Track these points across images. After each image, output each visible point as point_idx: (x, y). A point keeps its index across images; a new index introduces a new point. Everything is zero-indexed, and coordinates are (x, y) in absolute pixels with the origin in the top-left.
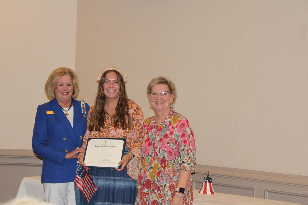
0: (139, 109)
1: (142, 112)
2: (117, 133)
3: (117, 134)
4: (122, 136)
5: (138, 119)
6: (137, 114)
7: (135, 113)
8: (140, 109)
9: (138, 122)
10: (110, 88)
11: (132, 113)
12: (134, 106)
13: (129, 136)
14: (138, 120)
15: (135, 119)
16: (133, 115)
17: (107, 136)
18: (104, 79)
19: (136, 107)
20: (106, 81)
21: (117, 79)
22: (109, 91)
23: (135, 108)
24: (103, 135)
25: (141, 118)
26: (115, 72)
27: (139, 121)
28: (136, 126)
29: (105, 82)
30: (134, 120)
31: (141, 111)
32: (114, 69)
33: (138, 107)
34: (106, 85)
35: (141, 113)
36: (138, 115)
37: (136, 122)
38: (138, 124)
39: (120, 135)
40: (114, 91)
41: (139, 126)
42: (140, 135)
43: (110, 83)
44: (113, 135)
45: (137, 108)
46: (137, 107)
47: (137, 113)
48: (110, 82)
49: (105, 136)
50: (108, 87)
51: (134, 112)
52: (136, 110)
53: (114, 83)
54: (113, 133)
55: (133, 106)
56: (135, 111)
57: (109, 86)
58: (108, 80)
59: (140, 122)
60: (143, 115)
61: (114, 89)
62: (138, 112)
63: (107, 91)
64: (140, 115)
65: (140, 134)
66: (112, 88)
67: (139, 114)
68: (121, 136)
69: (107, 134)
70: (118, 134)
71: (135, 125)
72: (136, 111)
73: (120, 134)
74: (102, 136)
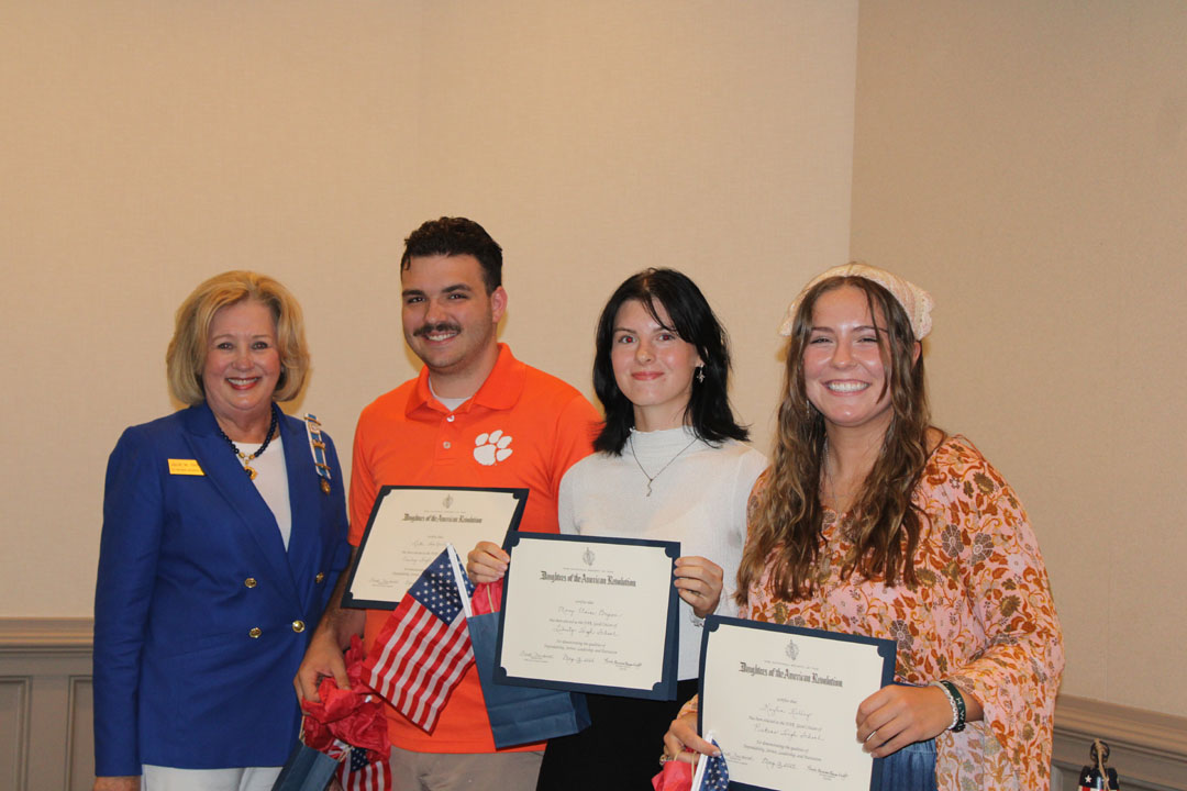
0: (995, 483)
1: (1013, 503)
2: (863, 602)
3: (860, 609)
4: (887, 622)
5: (988, 537)
6: (983, 507)
7: (971, 502)
8: (1002, 484)
9: (988, 553)
10: (837, 368)
11: (953, 504)
12: (966, 466)
13: (928, 626)
14: (986, 541)
15: (972, 536)
16: (961, 515)
17: (817, 616)
18: (804, 329)
19: (974, 471)
20: (816, 334)
21: (872, 325)
22: (833, 386)
23: (969, 477)
24: (797, 611)
25: (1006, 530)
26: (859, 286)
27: (992, 545)
28: (980, 573)
29: (812, 339)
30: (967, 541)
31: (1006, 493)
32: (856, 271)
33: (987, 475)
34: (816, 358)
35: (1004, 504)
36: (985, 512)
37: (977, 549)
38: (987, 562)
39: (874, 615)
40: (859, 386)
41: (998, 573)
42: (1011, 618)
43: (834, 344)
44: (842, 611)
45: (980, 478)
46: (981, 471)
47: (980, 502)
48: (838, 341)
49: (806, 616)
50: (824, 366)
51: (965, 498)
52: (974, 486)
53: (855, 343)
54: (843, 604)
55: (961, 468)
56: (968, 490)
57: (829, 359)
58: (826, 329)
59: (998, 549)
60: (1016, 513)
61: (860, 373)
62: (985, 498)
63: (827, 384)
64: (999, 511)
65: (1006, 613)
66: (847, 368)
67: (992, 510)
68: (881, 621)
69: (817, 605)
70: (866, 607)
71: (971, 569)
72: (974, 495)
73: (873, 610)
74: (793, 617)
